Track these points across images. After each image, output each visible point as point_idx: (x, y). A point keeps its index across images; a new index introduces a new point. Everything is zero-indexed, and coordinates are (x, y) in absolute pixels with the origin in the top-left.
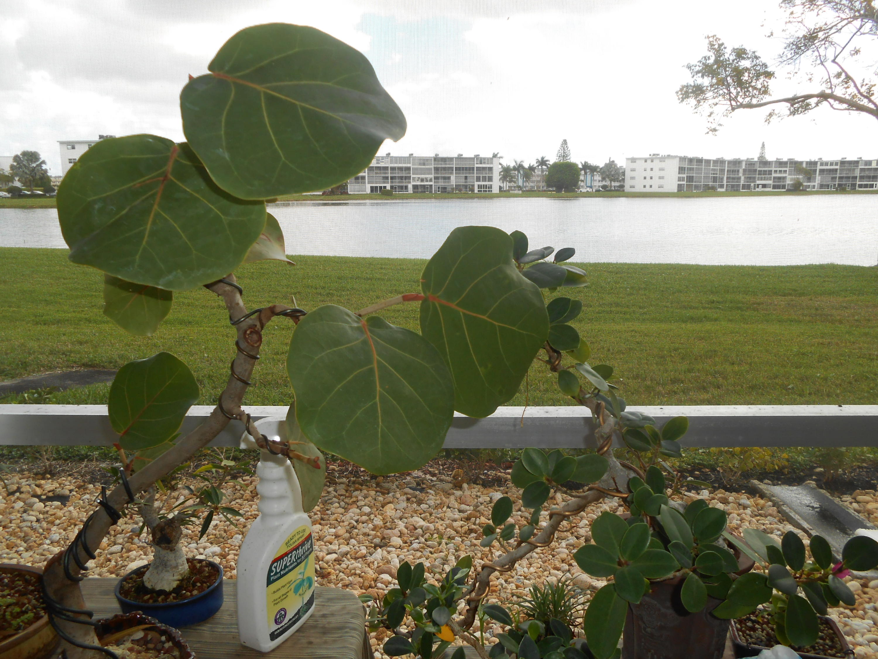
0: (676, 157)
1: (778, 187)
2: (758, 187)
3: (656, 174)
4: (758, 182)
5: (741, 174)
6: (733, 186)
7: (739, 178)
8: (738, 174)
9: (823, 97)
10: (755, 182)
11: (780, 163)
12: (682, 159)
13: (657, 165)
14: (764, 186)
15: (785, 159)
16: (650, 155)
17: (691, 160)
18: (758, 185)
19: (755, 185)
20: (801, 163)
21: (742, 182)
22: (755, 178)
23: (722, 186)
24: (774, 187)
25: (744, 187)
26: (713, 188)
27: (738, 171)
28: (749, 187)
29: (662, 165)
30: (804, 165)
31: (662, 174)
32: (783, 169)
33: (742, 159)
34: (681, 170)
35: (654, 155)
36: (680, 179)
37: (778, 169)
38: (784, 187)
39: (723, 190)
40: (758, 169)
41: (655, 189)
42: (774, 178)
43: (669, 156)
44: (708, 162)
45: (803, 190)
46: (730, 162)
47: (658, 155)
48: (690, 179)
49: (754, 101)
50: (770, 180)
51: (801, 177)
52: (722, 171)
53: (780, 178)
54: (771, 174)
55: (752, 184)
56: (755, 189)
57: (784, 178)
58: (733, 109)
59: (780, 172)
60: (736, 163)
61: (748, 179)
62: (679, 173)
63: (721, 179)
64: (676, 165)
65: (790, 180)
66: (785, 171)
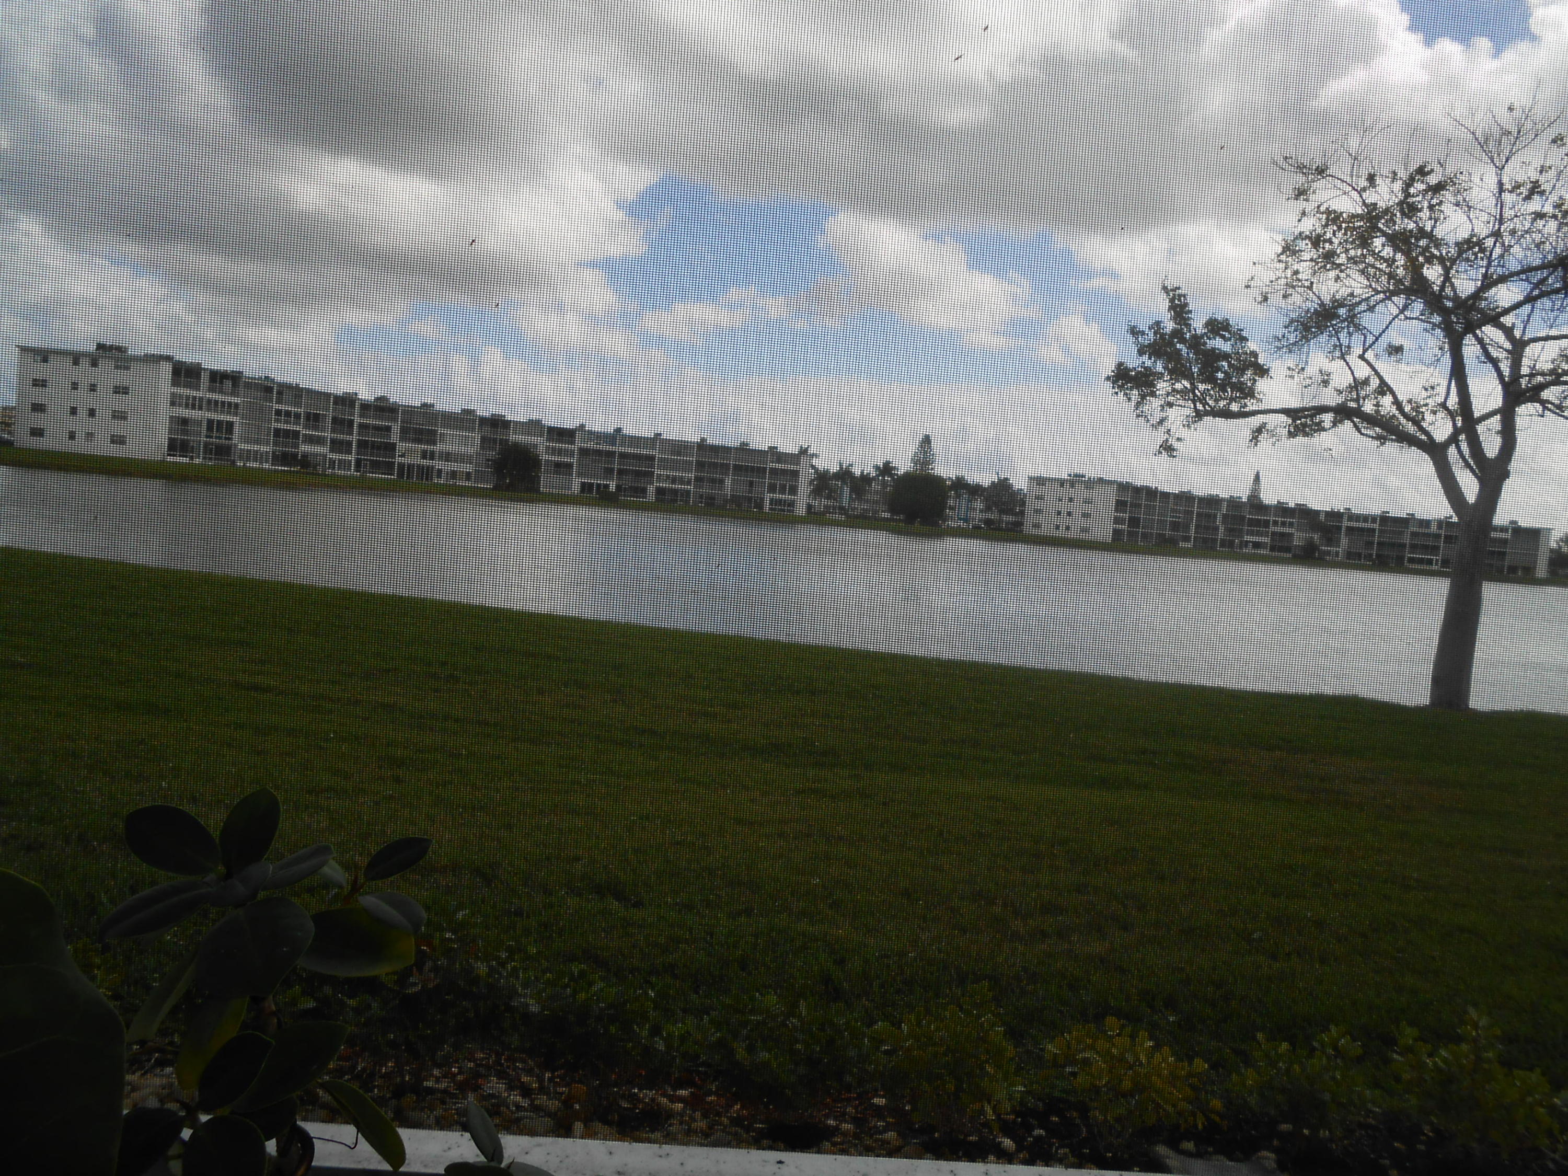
0: (1112, 482)
1: (1281, 549)
2: (1246, 547)
3: (1077, 508)
4: (1247, 538)
5: (1219, 522)
6: (1205, 541)
7: (1217, 529)
8: (1214, 522)
9: (1343, 413)
10: (1241, 537)
11: (1282, 509)
12: (1123, 487)
13: (1080, 492)
14: (1257, 545)
15: (1292, 504)
16: (1070, 475)
17: (1137, 490)
18: (1247, 543)
19: (1241, 542)
20: (1317, 513)
21: (1220, 535)
22: (1241, 531)
23: (1187, 539)
24: (1273, 549)
25: (1223, 544)
26: (1173, 542)
27: (1215, 516)
28: (1231, 544)
29: (1089, 494)
30: (1322, 517)
32: (1288, 520)
33: (1222, 496)
34: (1120, 505)
35: (1076, 475)
36: (1117, 521)
37: (1281, 520)
38: (1288, 549)
39: (1189, 545)
40: (1248, 516)
41: (1075, 534)
42: (1274, 534)
43: (1101, 480)
44: (1165, 495)
45: (1319, 559)
46: (1201, 500)
47: (1083, 476)
48: (1134, 522)
49: (1234, 407)
50: (1267, 536)
51: (1316, 537)
52: (1189, 512)
53: (1282, 535)
54: (1268, 527)
55: (1237, 541)
56: (1241, 548)
57: (1291, 535)
58: (1199, 415)
59: (1283, 524)
60: (1212, 502)
61: (1230, 531)
62: (1116, 510)
63: (1187, 527)
64: (1112, 496)
65: (1299, 538)
66: (1291, 525)
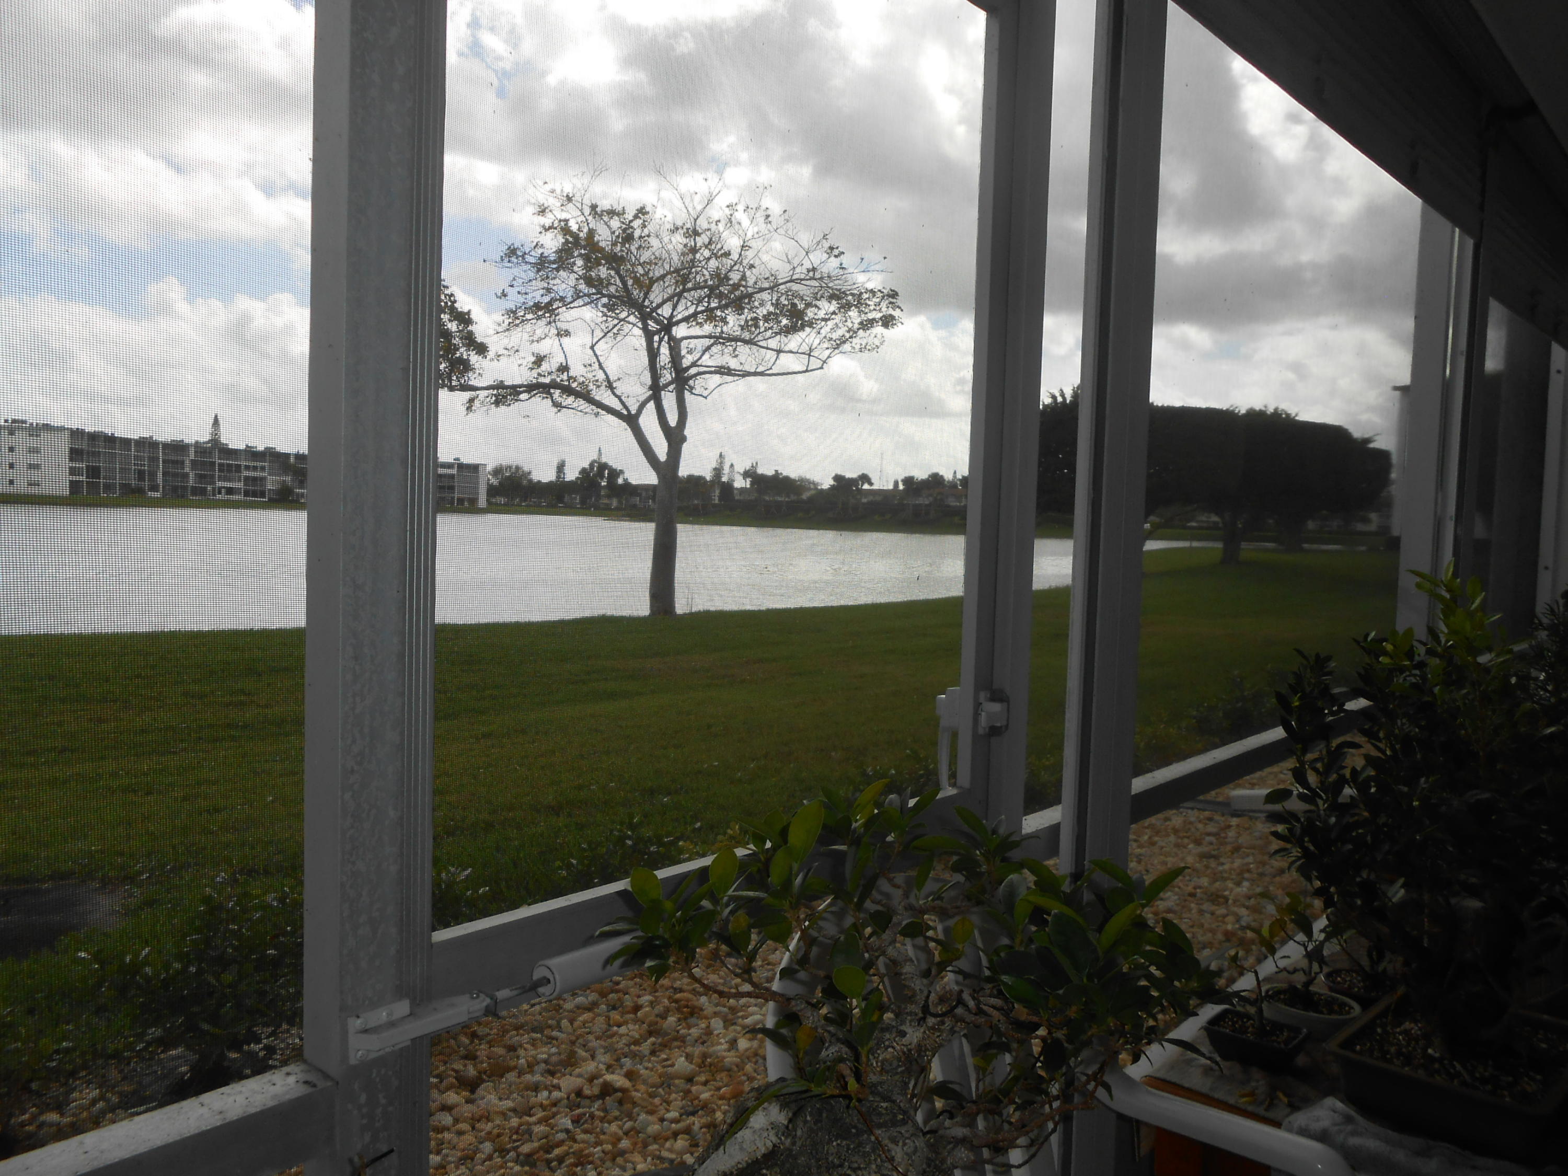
0: (62, 429)
1: (255, 494)
2: (220, 493)
3: (22, 458)
4: (219, 484)
5: (187, 470)
6: (175, 489)
7: (186, 476)
8: (183, 468)
10: (214, 483)
11: (251, 453)
12: (76, 434)
13: (21, 440)
14: (230, 491)
15: (261, 448)
16: (6, 421)
17: (94, 437)
18: (220, 489)
19: (214, 489)
20: (287, 455)
21: (191, 482)
22: (213, 477)
23: (154, 488)
24: (246, 494)
25: (195, 491)
26: (140, 491)
27: (183, 463)
28: (203, 492)
29: (33, 442)
30: (292, 460)
31: (34, 459)
32: (259, 464)
33: (186, 441)
34: (75, 454)
35: (14, 421)
36: (73, 471)
37: (252, 464)
38: (262, 494)
39: (157, 495)
40: (217, 461)
41: (21, 487)
42: (247, 478)
43: (47, 427)
44: (126, 442)
45: (292, 501)
46: (166, 446)
47: (24, 422)
48: (94, 472)
50: (240, 481)
51: (288, 479)
52: (154, 460)
53: (255, 479)
54: (240, 472)
55: (209, 488)
56: (214, 495)
57: (263, 479)
59: (255, 468)
60: (178, 448)
61: (201, 477)
62: (71, 460)
63: (153, 475)
64: (63, 445)
65: (272, 482)
66: (263, 469)
